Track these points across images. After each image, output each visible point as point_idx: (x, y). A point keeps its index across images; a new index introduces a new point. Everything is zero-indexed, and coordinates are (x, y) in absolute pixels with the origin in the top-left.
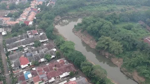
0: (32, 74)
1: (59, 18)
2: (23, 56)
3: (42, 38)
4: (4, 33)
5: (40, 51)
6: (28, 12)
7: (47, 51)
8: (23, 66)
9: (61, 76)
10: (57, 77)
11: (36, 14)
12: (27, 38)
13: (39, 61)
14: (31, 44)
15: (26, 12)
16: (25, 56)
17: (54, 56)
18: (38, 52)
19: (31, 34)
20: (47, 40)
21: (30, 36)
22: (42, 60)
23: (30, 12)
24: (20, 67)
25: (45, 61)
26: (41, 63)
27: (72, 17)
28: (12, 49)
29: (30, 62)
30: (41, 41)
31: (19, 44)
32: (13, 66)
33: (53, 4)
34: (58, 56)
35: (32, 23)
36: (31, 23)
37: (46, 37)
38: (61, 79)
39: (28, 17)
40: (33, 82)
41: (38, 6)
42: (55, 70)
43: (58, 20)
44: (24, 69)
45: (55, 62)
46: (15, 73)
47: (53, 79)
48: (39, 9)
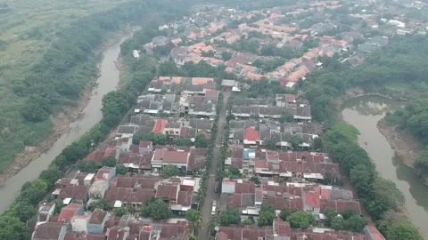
0: (257, 155)
1: (358, 94)
3: (299, 111)
4: (235, 89)
5: (286, 130)
6: (294, 65)
7: (298, 132)
8: (246, 142)
9: (306, 176)
10: (298, 174)
11: (308, 71)
12: (272, 106)
13: (278, 144)
14: (275, 116)
15: (289, 65)
16: (257, 129)
17: (308, 145)
18: (282, 130)
19: (283, 100)
20: (310, 118)
21: (279, 104)
22: (284, 144)
23: (297, 66)
24: (242, 141)
25: (289, 148)
26: (279, 146)
28: (239, 115)
29: (261, 139)
30: (296, 117)
31: (254, 110)
32: (231, 136)
33: (356, 61)
34: (317, 145)
35: (294, 86)
36: (290, 85)
37: (310, 113)
38: (304, 180)
39: (291, 73)
40: (253, 167)
41: (320, 59)
42: (300, 163)
43: (354, 95)
44: (247, 146)
45: (305, 153)
46: (231, 148)
47: (289, 174)
48: (320, 64)
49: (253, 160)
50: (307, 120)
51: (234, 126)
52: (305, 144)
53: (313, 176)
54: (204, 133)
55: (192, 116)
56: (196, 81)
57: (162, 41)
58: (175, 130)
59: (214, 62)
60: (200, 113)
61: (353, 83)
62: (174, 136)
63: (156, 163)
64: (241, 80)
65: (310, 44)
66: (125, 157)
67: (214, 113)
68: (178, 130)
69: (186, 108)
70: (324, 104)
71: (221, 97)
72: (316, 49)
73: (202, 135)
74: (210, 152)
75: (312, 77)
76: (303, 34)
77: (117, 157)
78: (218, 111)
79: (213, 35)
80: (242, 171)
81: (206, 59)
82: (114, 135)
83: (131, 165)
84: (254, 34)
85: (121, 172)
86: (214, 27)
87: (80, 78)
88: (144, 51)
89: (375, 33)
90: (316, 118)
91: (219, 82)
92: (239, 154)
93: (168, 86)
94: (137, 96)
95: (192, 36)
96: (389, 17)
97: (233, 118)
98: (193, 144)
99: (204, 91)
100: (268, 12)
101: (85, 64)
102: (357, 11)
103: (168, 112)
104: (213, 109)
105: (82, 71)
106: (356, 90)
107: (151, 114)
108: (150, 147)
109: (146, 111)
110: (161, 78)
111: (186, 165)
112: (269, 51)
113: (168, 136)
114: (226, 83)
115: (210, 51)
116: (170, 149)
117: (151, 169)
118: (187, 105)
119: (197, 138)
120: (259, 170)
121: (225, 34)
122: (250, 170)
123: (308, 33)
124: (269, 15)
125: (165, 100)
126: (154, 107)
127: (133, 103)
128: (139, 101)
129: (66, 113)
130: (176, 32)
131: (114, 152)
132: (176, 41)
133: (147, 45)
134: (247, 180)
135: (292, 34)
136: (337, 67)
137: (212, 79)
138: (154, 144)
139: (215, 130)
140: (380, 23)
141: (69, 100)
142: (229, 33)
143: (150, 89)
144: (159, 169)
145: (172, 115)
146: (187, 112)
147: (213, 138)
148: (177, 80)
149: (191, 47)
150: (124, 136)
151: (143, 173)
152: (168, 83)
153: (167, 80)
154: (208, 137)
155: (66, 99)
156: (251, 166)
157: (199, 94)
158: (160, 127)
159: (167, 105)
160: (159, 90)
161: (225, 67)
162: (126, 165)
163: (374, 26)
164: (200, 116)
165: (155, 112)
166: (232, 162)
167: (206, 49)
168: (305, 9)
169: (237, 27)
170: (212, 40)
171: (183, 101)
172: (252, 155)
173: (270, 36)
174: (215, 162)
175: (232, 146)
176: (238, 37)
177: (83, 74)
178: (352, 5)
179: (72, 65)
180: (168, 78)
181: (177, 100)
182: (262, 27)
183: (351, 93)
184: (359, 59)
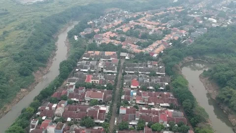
0: (137, 94)
1: (190, 60)
2: (136, 79)
3: (159, 70)
4: (127, 58)
5: (152, 80)
6: (157, 44)
8: (132, 87)
9: (161, 105)
10: (157, 104)
11: (165, 48)
12: (145, 67)
14: (147, 73)
15: (155, 44)
16: (138, 80)
17: (163, 89)
18: (150, 81)
19: (151, 64)
20: (164, 74)
21: (149, 66)
22: (151, 88)
23: (159, 45)
24: (130, 86)
25: (153, 90)
26: (149, 89)
28: (129, 72)
29: (140, 85)
30: (157, 73)
31: (136, 69)
32: (125, 84)
34: (167, 89)
35: (157, 56)
36: (155, 55)
37: (164, 71)
38: (160, 107)
39: (156, 49)
41: (171, 41)
42: (158, 98)
43: (188, 61)
44: (132, 89)
45: (161, 93)
46: (125, 90)
47: (153, 104)
48: (171, 44)
49: (135, 96)
51: (126, 78)
52: (161, 88)
53: (165, 105)
54: (111, 82)
55: (105, 73)
56: (107, 53)
57: (89, 31)
58: (96, 81)
59: (116, 43)
60: (109, 71)
61: (188, 54)
62: (96, 84)
63: (87, 98)
64: (130, 53)
65: (166, 32)
66: (72, 96)
67: (116, 71)
68: (98, 81)
69: (102, 69)
70: (171, 67)
71: (120, 62)
72: (169, 35)
73: (110, 84)
74: (114, 93)
75: (166, 51)
76: (163, 26)
77: (68, 95)
78: (118, 70)
79: (116, 27)
80: (129, 102)
81: (112, 41)
82: (66, 83)
83: (75, 99)
84: (137, 26)
85: (70, 103)
86: (116, 22)
88: (80, 36)
89: (201, 26)
90: (168, 74)
91: (119, 54)
92: (128, 93)
93: (93, 57)
94: (77, 62)
95: (105, 27)
96: (209, 16)
97: (126, 74)
98: (105, 88)
99: (111, 59)
102: (192, 13)
103: (93, 71)
104: (116, 69)
106: (189, 58)
107: (84, 72)
108: (84, 90)
109: (81, 70)
110: (90, 52)
111: (102, 99)
112: (145, 36)
113: (93, 84)
114: (122, 54)
115: (114, 36)
116: (94, 91)
117: (85, 101)
118: (102, 67)
119: (107, 85)
120: (138, 102)
121: (122, 26)
122: (134, 102)
123: (166, 26)
124: (145, 15)
125: (91, 64)
126: (86, 68)
127: (75, 66)
128: (78, 65)
130: (96, 25)
131: (66, 93)
132: (97, 31)
133: (82, 33)
134: (132, 107)
135: (157, 26)
136: (179, 46)
137: (115, 53)
138: (86, 88)
139: (116, 81)
140: (204, 20)
141: (42, 64)
142: (124, 26)
143: (84, 58)
144: (89, 101)
145: (95, 72)
146: (102, 71)
147: (116, 85)
148: (97, 53)
149: (104, 34)
150: (71, 84)
151: (80, 103)
152: (93, 55)
154: (113, 84)
155: (40, 63)
156: (134, 100)
157: (109, 61)
158: (89, 80)
159: (92, 67)
160: (88, 59)
161: (122, 46)
162: (72, 99)
163: (201, 22)
164: (109, 73)
165: (86, 70)
166: (125, 98)
167: (112, 35)
168: (164, 11)
169: (128, 23)
170: (115, 30)
171: (101, 65)
172: (135, 94)
173: (146, 28)
174: (116, 98)
176: (129, 28)
177: (49, 49)
178: (190, 9)
179: (43, 44)
180: (93, 52)
181: (97, 64)
182: (142, 22)
183: (186, 59)
184: (191, 41)
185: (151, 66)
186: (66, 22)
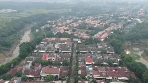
0: (94, 69)
1: (129, 44)
2: (89, 57)
3: (109, 50)
4: (79, 42)
5: (105, 57)
7: (110, 58)
8: (87, 63)
9: (119, 79)
10: (115, 78)
11: (108, 35)
12: (96, 48)
13: (102, 64)
14: (98, 52)
15: (100, 33)
16: (91, 57)
17: (116, 64)
18: (103, 57)
19: (101, 45)
21: (99, 47)
22: (105, 63)
23: (103, 33)
24: (84, 63)
25: (107, 65)
27: (143, 45)
28: (82, 52)
29: (94, 62)
30: (108, 52)
31: (89, 49)
32: (80, 61)
34: (121, 64)
35: (104, 40)
36: (102, 40)
37: (113, 50)
38: (118, 81)
39: (102, 36)
40: (92, 75)
42: (115, 72)
44: (88, 65)
45: (115, 68)
47: (111, 78)
48: (112, 32)
49: (92, 71)
50: (113, 53)
51: (80, 56)
52: (115, 64)
53: (123, 78)
54: (66, 59)
55: (61, 52)
56: (62, 39)
57: (48, 26)
58: (53, 58)
59: (69, 33)
60: (64, 51)
61: (127, 40)
62: (52, 61)
63: (43, 74)
64: (81, 39)
65: (107, 26)
66: (27, 72)
67: (70, 51)
68: (54, 58)
69: (58, 49)
70: (119, 46)
71: (73, 45)
72: (109, 28)
73: (66, 60)
74: (70, 68)
75: (111, 37)
76: (103, 23)
77: (23, 72)
78: (72, 50)
79: (68, 24)
80: (87, 77)
81: (66, 31)
82: (23, 62)
83: (30, 76)
84: (84, 23)
85: (25, 79)
86: (68, 21)
87: (13, 39)
88: (41, 30)
89: (130, 23)
90: (117, 52)
91: (72, 39)
92: (84, 69)
93: (50, 41)
94: (36, 45)
95: (60, 24)
96: (134, 18)
97: (80, 53)
98: (61, 65)
99: (66, 43)
100: (88, 17)
101: (15, 34)
102: (121, 16)
103: (50, 51)
104: (70, 49)
105: (14, 37)
106: (128, 42)
107: (42, 52)
108: (40, 67)
109: (39, 51)
110: (47, 38)
111: (58, 75)
112: (91, 28)
113: (49, 61)
114: (75, 40)
115: (67, 29)
116: (51, 67)
117: (40, 78)
118: (58, 48)
119: (63, 62)
120: (96, 77)
121: (73, 23)
122: (91, 77)
123: (105, 23)
124: (89, 18)
125: (48, 47)
126: (43, 49)
127: (34, 48)
128: (36, 47)
129: (4, 54)
130: (53, 23)
131: (22, 70)
132: (53, 26)
133: (42, 27)
134: (90, 82)
135: (99, 23)
136: (119, 33)
137: (69, 38)
138: (42, 65)
139: (71, 58)
140: (131, 20)
141: (6, 48)
142: (75, 23)
143: (42, 43)
144: (45, 77)
145: (52, 52)
146: (58, 51)
147: (71, 62)
148: (54, 39)
149: (60, 28)
150: (28, 61)
151: (36, 80)
152: (50, 40)
153: (49, 39)
154: (69, 61)
155: (4, 48)
156: (91, 75)
157: (64, 44)
158: (46, 57)
160: (46, 43)
161: (74, 34)
162: (27, 76)
163: (129, 21)
164: (64, 53)
165: (44, 51)
166: (82, 73)
167: (66, 28)
168: (102, 16)
169: (77, 22)
170: (68, 26)
171: (57, 46)
172: (91, 69)
173: (91, 24)
174: (72, 73)
175: (80, 65)
176: (78, 24)
177: (14, 38)
178: (119, 15)
179: (9, 35)
180: (50, 38)
181: (54, 46)
182: (87, 21)
183: (126, 43)
184: (127, 31)
185: (101, 47)
186: (31, 23)
